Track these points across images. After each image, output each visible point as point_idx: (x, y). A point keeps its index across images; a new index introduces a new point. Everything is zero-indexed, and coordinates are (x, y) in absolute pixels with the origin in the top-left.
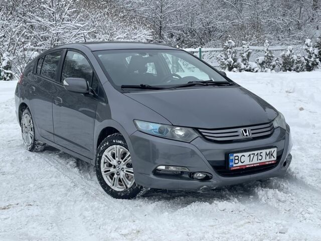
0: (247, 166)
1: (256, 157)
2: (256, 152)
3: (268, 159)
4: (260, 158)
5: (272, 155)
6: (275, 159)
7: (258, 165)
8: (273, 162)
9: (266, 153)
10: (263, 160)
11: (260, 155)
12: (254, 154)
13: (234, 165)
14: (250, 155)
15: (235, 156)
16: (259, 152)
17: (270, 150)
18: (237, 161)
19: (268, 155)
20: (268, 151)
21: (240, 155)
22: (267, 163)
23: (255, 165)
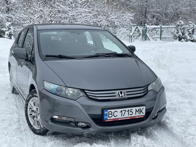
0: (119, 119)
1: (127, 113)
2: (127, 109)
3: (138, 114)
5: (141, 111)
6: (144, 114)
7: (129, 118)
8: (143, 117)
9: (136, 110)
10: (134, 115)
11: (131, 112)
12: (126, 110)
13: (108, 118)
14: (122, 111)
15: (109, 112)
16: (130, 109)
17: (140, 108)
18: (110, 115)
19: (137, 112)
20: (137, 108)
21: (113, 111)
22: (137, 117)
23: (126, 119)
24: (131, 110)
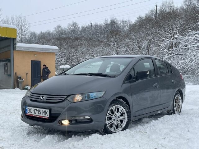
0: (33, 116)
1: (37, 112)
3: (44, 115)
4: (40, 113)
5: (46, 113)
6: (48, 116)
7: (39, 117)
8: (47, 118)
10: (41, 115)
12: (36, 110)
13: (28, 113)
14: (34, 110)
18: (29, 111)
19: (44, 113)
20: (44, 110)
21: (30, 108)
22: (44, 117)
23: (37, 116)
24: (40, 110)
